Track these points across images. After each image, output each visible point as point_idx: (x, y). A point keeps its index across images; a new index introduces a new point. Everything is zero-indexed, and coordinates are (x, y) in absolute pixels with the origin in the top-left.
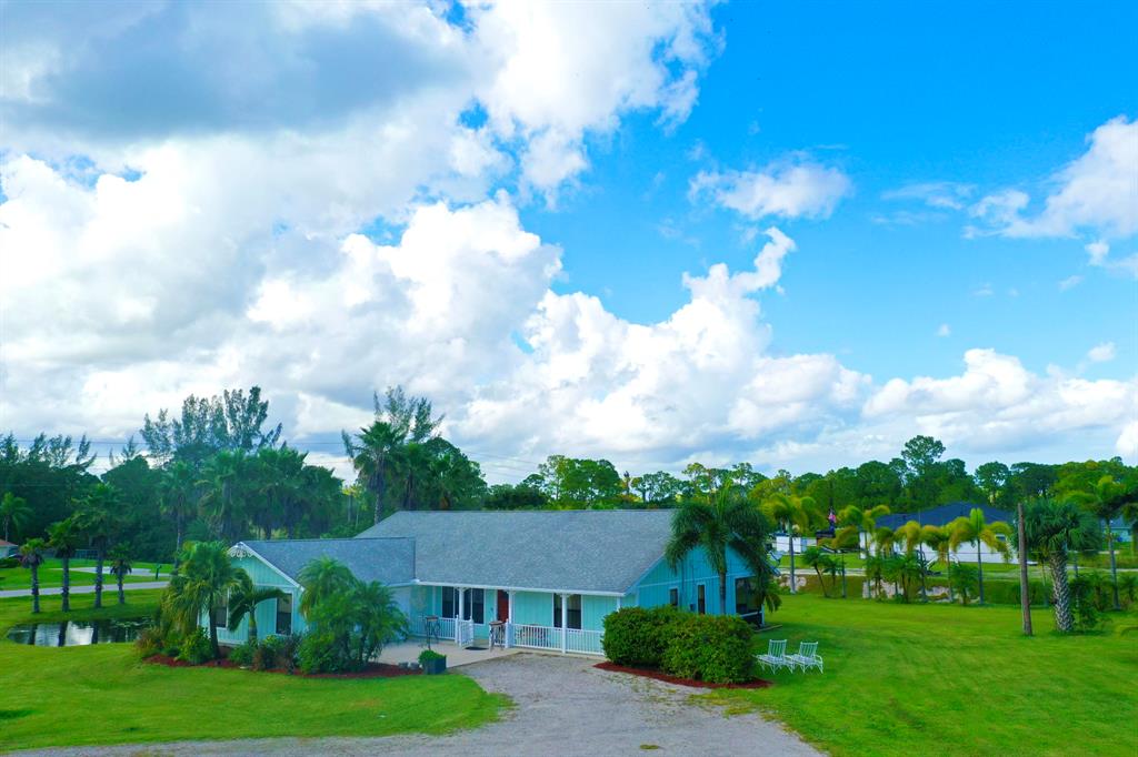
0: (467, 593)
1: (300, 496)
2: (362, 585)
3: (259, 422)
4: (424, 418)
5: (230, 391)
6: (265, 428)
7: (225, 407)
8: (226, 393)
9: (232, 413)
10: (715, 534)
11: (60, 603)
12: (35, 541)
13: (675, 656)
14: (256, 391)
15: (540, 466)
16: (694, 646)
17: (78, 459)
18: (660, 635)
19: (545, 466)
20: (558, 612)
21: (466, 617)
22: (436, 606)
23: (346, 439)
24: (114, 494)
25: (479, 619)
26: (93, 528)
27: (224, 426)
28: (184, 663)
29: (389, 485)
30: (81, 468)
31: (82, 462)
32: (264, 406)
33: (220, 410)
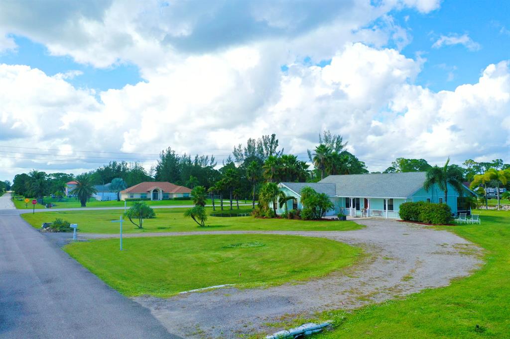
0: (354, 200)
1: (296, 171)
2: (319, 194)
3: (275, 147)
4: (340, 143)
5: (264, 136)
6: (277, 150)
7: (263, 142)
8: (263, 137)
9: (266, 144)
10: (441, 178)
11: (220, 209)
12: (212, 188)
13: (422, 216)
14: (273, 136)
15: (393, 163)
16: (428, 213)
17: (211, 164)
18: (418, 210)
19: (395, 163)
20: (385, 206)
21: (354, 207)
22: (343, 205)
23: (309, 152)
24: (234, 172)
25: (358, 209)
26: (228, 184)
27: (262, 149)
28: (267, 218)
29: (326, 167)
30: (211, 167)
31: (212, 165)
32: (277, 141)
33: (261, 144)
